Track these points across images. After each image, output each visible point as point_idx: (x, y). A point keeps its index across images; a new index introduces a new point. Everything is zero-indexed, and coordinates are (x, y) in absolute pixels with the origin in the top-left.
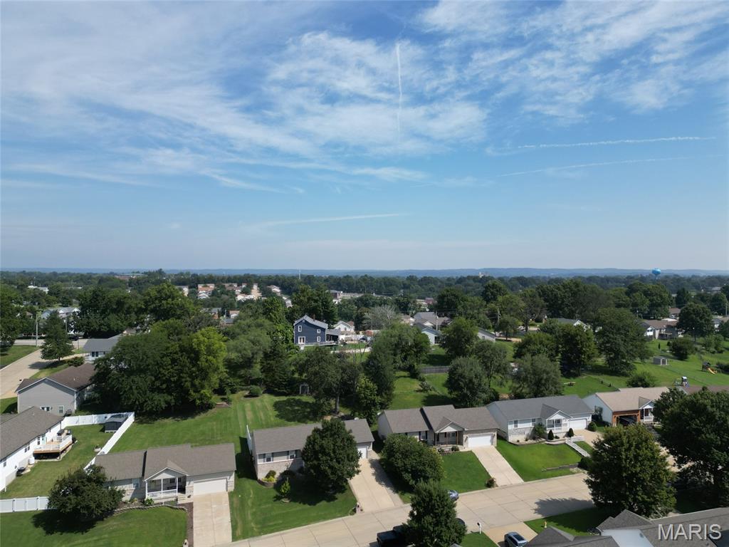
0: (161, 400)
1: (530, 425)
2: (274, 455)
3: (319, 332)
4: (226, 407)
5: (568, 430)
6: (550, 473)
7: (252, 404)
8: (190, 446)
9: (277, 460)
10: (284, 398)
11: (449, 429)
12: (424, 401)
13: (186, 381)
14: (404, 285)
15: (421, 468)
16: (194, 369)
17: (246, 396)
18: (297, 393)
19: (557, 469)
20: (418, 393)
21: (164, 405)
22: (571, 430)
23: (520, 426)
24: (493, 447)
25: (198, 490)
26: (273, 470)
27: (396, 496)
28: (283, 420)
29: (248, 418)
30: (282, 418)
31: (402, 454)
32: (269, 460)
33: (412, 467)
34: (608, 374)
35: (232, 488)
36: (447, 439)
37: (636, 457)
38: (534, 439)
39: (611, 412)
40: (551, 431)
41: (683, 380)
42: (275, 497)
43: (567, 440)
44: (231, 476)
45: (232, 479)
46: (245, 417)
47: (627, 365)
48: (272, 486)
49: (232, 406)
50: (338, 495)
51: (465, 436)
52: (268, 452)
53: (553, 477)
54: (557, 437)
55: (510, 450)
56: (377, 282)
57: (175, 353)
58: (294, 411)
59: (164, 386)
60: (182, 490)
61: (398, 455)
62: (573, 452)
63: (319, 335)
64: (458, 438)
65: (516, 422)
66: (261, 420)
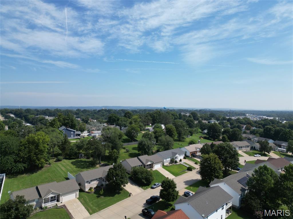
0: (21, 166)
1: (169, 159)
2: (91, 181)
3: (72, 133)
4: (49, 166)
5: (180, 159)
6: (180, 173)
7: (61, 164)
8: (56, 182)
9: (92, 183)
10: (74, 160)
11: (149, 163)
12: (129, 155)
13: (33, 157)
14: (76, 113)
15: (148, 177)
16: (37, 151)
17: (55, 161)
18: (78, 158)
19: (182, 172)
20: (126, 153)
21: (23, 168)
22: (181, 159)
23: (167, 160)
24: (162, 168)
25: (65, 200)
26: (91, 187)
27: (140, 188)
28: (80, 168)
29: (63, 169)
30: (78, 168)
31: (140, 173)
32: (90, 183)
33: (145, 177)
34: (178, 141)
35: (78, 196)
36: (148, 167)
37: (215, 163)
38: (171, 163)
39: (189, 153)
40: (176, 160)
41: (199, 142)
42: (97, 197)
43: (181, 163)
44: (77, 191)
45: (78, 193)
46: (62, 170)
47: (184, 138)
48: (93, 193)
49: (52, 166)
50: (120, 192)
51: (154, 165)
52: (89, 180)
53: (182, 174)
54: (178, 162)
55: (166, 167)
56: (63, 111)
57: (26, 144)
58: (82, 164)
59: (22, 160)
60: (58, 201)
61: (139, 174)
62: (184, 166)
63: (72, 134)
64: (151, 166)
65: (166, 158)
66: (70, 170)
